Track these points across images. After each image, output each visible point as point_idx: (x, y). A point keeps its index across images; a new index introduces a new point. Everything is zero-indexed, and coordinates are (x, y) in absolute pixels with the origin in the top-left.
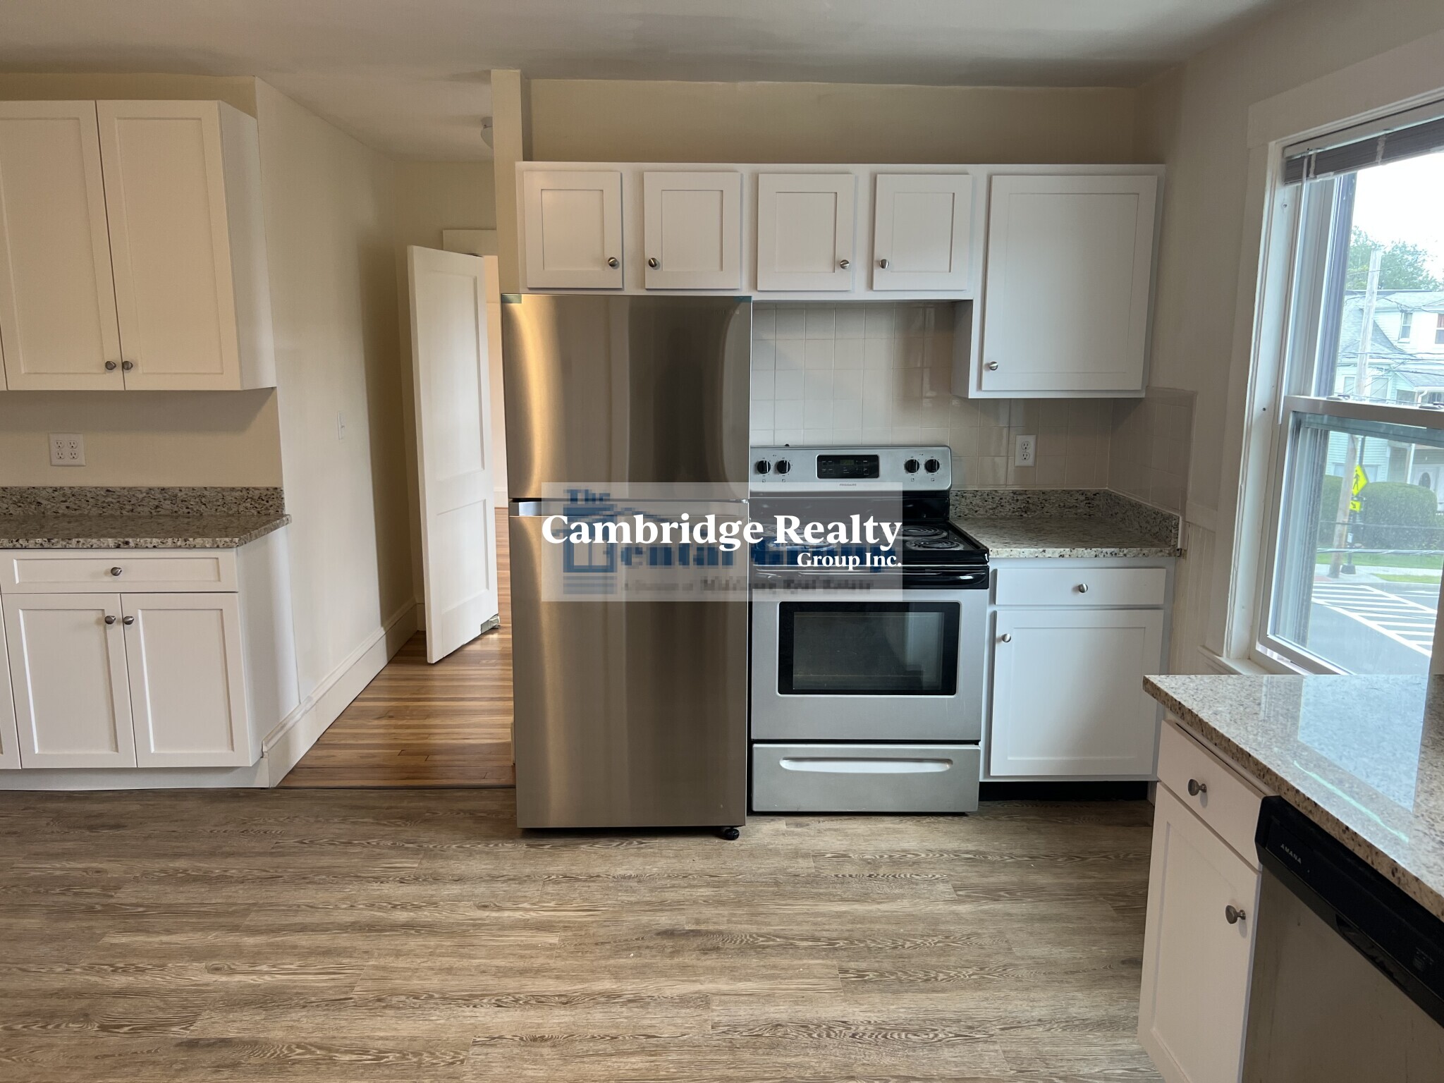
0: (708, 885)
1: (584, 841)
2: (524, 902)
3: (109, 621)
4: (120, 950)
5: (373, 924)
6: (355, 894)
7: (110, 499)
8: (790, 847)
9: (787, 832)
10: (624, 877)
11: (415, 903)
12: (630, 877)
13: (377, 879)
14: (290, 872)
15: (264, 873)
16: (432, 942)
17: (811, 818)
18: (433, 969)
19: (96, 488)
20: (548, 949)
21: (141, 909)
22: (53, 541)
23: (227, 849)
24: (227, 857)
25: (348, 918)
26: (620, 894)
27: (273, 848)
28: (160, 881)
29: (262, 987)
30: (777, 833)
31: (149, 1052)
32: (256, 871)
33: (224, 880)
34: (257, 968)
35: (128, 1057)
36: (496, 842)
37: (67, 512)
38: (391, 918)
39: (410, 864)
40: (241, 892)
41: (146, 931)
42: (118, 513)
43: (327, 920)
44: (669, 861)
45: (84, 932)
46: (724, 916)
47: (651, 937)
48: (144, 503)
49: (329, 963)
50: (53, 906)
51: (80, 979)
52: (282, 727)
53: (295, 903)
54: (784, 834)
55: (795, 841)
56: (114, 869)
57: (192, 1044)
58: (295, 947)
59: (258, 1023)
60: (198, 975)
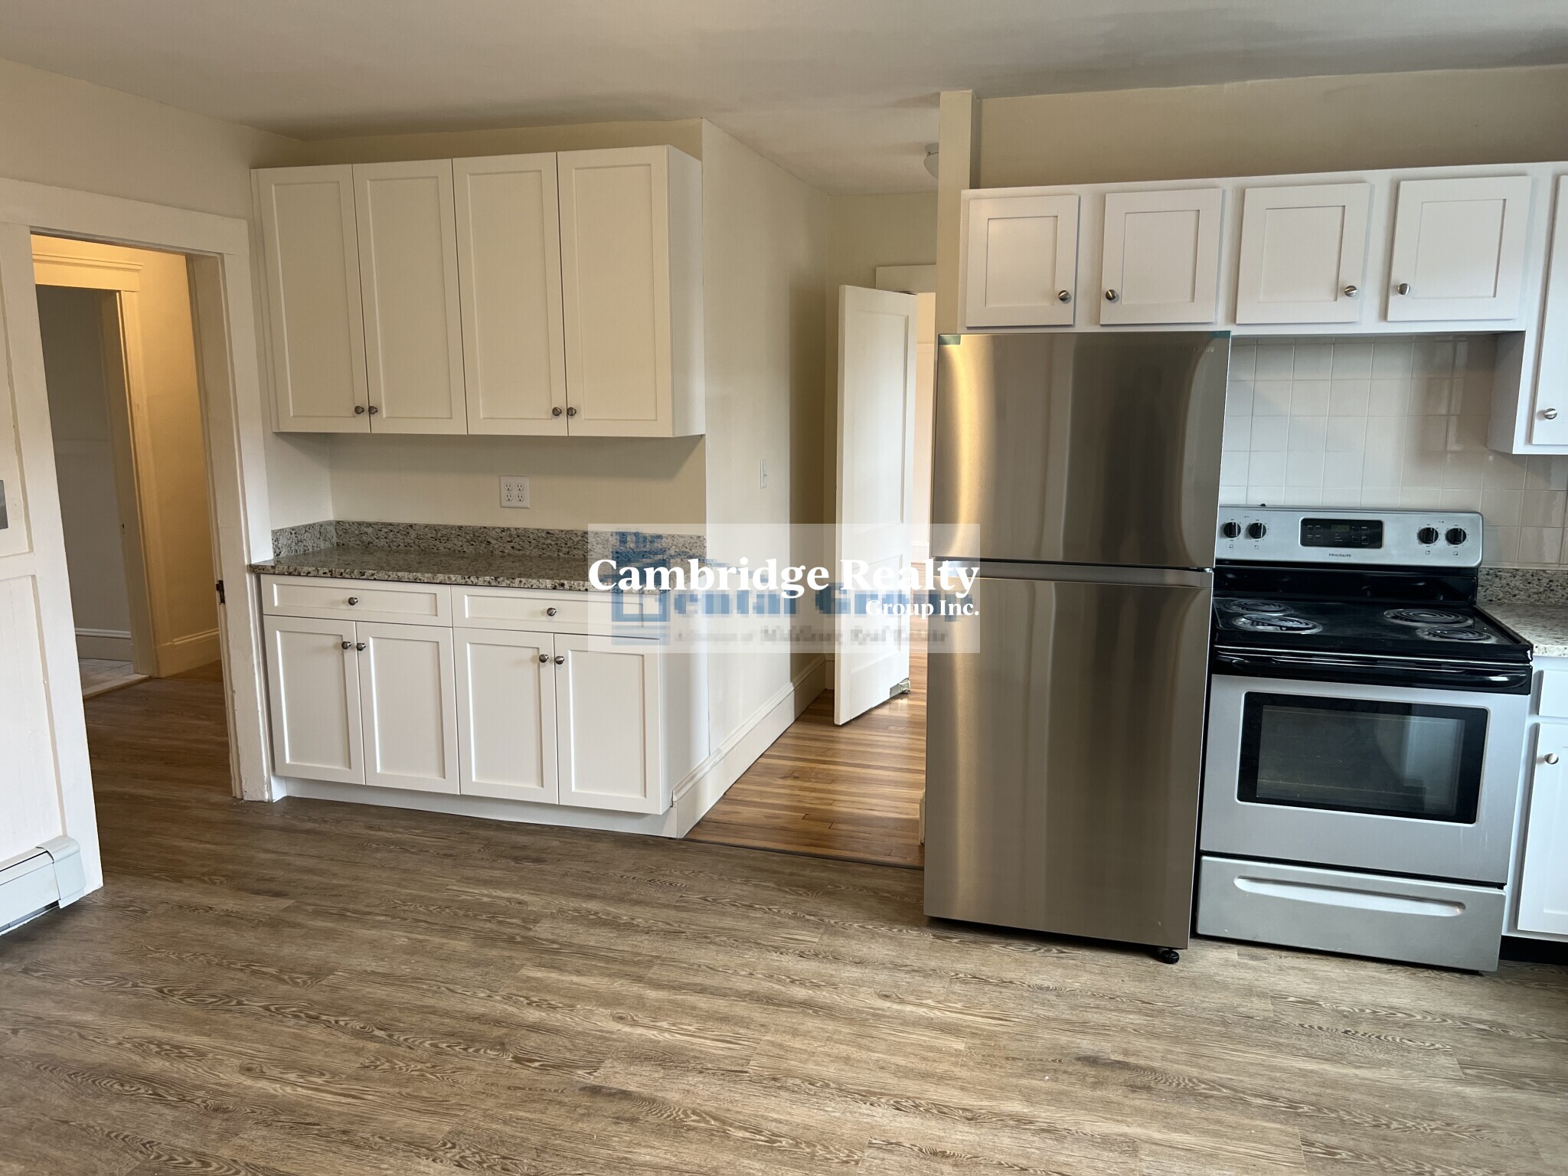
0: (1139, 1012)
1: (995, 940)
2: (927, 998)
3: (543, 659)
4: (535, 984)
5: (771, 996)
6: (754, 962)
7: (549, 541)
8: (1241, 982)
9: (1239, 964)
10: (1041, 988)
11: (814, 981)
12: (1048, 988)
13: (776, 949)
14: (691, 929)
15: (668, 926)
16: (830, 1026)
17: (1270, 951)
18: (829, 1055)
19: (538, 530)
20: (951, 1055)
21: (556, 946)
22: (499, 580)
23: (634, 896)
24: (634, 905)
25: (746, 986)
26: (1035, 1006)
27: (677, 901)
28: (573, 920)
29: (662, 1044)
30: (1227, 963)
31: (556, 1091)
32: (660, 923)
33: (630, 927)
34: (658, 1024)
35: (537, 1093)
36: (900, 927)
37: (512, 551)
38: (788, 992)
39: (811, 938)
40: (646, 942)
41: (560, 969)
42: (556, 555)
43: (726, 984)
44: (1093, 977)
45: (504, 961)
46: (1158, 1052)
47: (1070, 1061)
48: (579, 546)
49: (726, 1030)
50: (481, 932)
51: (499, 1007)
52: (693, 778)
53: (696, 962)
54: (1234, 966)
55: (1249, 976)
56: (535, 902)
57: (595, 1091)
58: (694, 1008)
59: (657, 1081)
60: (603, 1021)
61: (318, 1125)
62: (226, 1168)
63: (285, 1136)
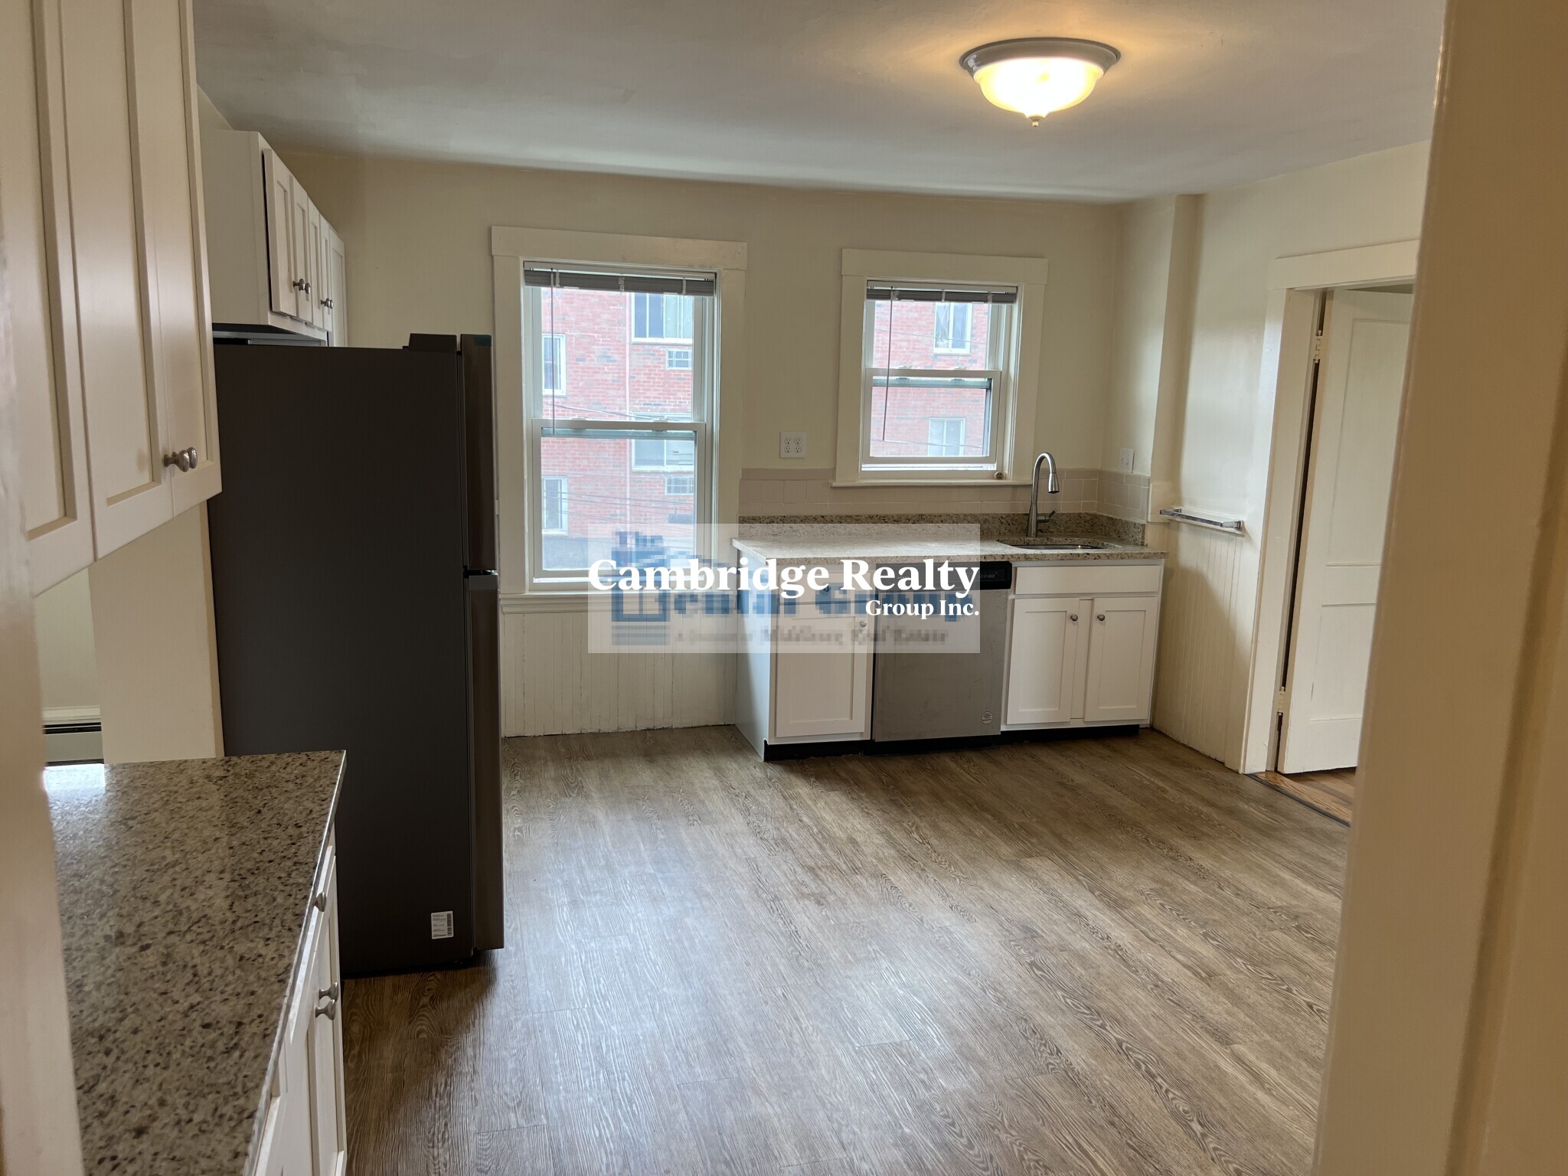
61: (1128, 1144)
62: (1223, 1159)
63: (1160, 1152)
